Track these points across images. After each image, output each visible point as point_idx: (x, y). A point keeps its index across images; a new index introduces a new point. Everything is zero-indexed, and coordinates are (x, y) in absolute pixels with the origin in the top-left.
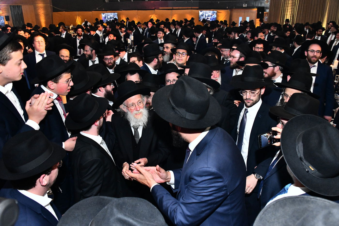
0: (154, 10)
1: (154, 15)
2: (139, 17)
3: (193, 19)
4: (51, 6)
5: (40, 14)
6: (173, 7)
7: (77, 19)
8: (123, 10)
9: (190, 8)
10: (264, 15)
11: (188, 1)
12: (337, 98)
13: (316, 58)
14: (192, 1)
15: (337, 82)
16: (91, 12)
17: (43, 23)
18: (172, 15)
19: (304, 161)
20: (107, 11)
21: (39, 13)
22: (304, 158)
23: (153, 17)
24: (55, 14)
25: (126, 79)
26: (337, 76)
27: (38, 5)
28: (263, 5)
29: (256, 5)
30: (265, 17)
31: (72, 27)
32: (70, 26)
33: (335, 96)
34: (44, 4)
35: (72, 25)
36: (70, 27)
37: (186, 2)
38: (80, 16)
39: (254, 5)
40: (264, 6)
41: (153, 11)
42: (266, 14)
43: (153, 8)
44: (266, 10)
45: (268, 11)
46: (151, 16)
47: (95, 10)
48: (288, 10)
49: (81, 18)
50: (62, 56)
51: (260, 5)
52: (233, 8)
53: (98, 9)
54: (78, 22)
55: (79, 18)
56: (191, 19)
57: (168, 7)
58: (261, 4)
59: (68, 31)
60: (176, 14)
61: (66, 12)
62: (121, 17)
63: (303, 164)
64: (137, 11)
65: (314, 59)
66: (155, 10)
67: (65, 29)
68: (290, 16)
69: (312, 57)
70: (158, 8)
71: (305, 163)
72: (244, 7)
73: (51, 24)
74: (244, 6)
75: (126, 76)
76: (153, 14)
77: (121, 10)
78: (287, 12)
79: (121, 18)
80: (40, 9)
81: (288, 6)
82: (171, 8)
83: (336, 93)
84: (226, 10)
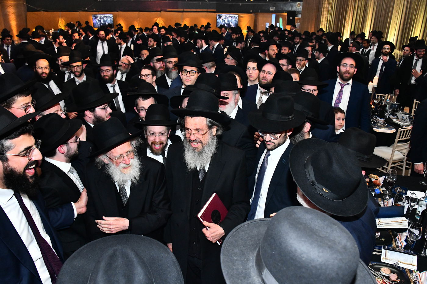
0: (160, 11)
1: (160, 18)
2: (141, 20)
3: (208, 24)
4: (24, 3)
5: (10, 15)
6: (183, 9)
7: (60, 22)
8: (120, 11)
9: (206, 10)
10: (296, 21)
11: (203, 2)
12: (377, 121)
13: (349, 74)
14: (208, 2)
15: (377, 103)
16: (78, 13)
17: (14, 26)
18: (183, 19)
19: (317, 184)
20: (100, 12)
21: (8, 13)
22: (316, 180)
23: (159, 20)
24: (30, 14)
25: (136, 104)
26: (377, 95)
27: (6, 3)
28: (294, 9)
29: (286, 9)
30: (297, 23)
31: (53, 31)
32: (51, 30)
33: (375, 119)
34: (14, 1)
35: (53, 29)
36: (51, 32)
37: (201, 2)
38: (64, 18)
39: (283, 9)
40: (296, 10)
41: (159, 13)
42: (297, 20)
43: (159, 10)
44: (297, 15)
45: (300, 16)
46: (155, 19)
47: (83, 10)
48: (323, 15)
49: (64, 20)
50: (39, 68)
51: (290, 9)
52: (258, 12)
53: (87, 9)
54: (60, 25)
55: (62, 20)
56: (206, 24)
57: (177, 8)
58: (292, 7)
59: (48, 37)
60: (188, 17)
61: (46, 13)
62: (118, 20)
63: (316, 187)
64: (138, 12)
65: (347, 75)
66: (162, 12)
67: (44, 34)
68: (326, 23)
69: (345, 73)
70: (165, 10)
71: (318, 186)
72: (271, 11)
73: (24, 27)
74: (271, 9)
75: (136, 101)
76: (158, 17)
77: (118, 11)
78: (323, 17)
79: (117, 22)
80: (9, 7)
81: (323, 11)
82: (182, 10)
83: (376, 115)
84: (250, 14)
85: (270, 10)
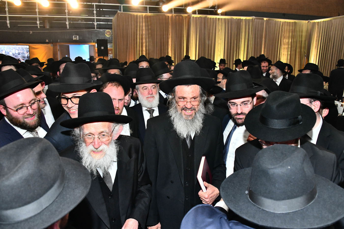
30: (109, 55)
52: (57, 42)
72: (75, 40)
84: (46, 45)
85: (73, 39)
